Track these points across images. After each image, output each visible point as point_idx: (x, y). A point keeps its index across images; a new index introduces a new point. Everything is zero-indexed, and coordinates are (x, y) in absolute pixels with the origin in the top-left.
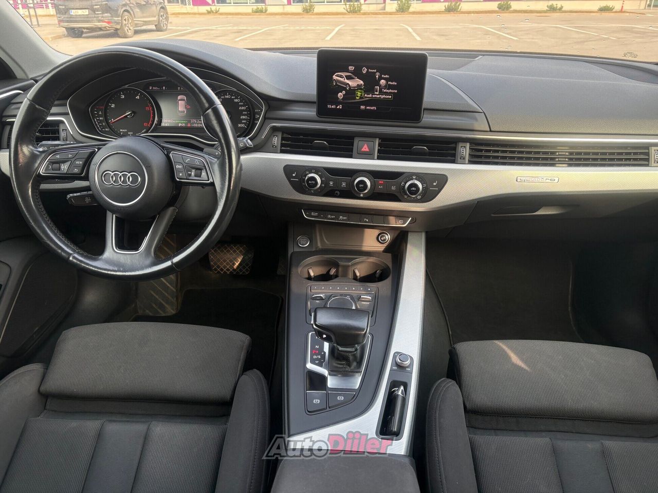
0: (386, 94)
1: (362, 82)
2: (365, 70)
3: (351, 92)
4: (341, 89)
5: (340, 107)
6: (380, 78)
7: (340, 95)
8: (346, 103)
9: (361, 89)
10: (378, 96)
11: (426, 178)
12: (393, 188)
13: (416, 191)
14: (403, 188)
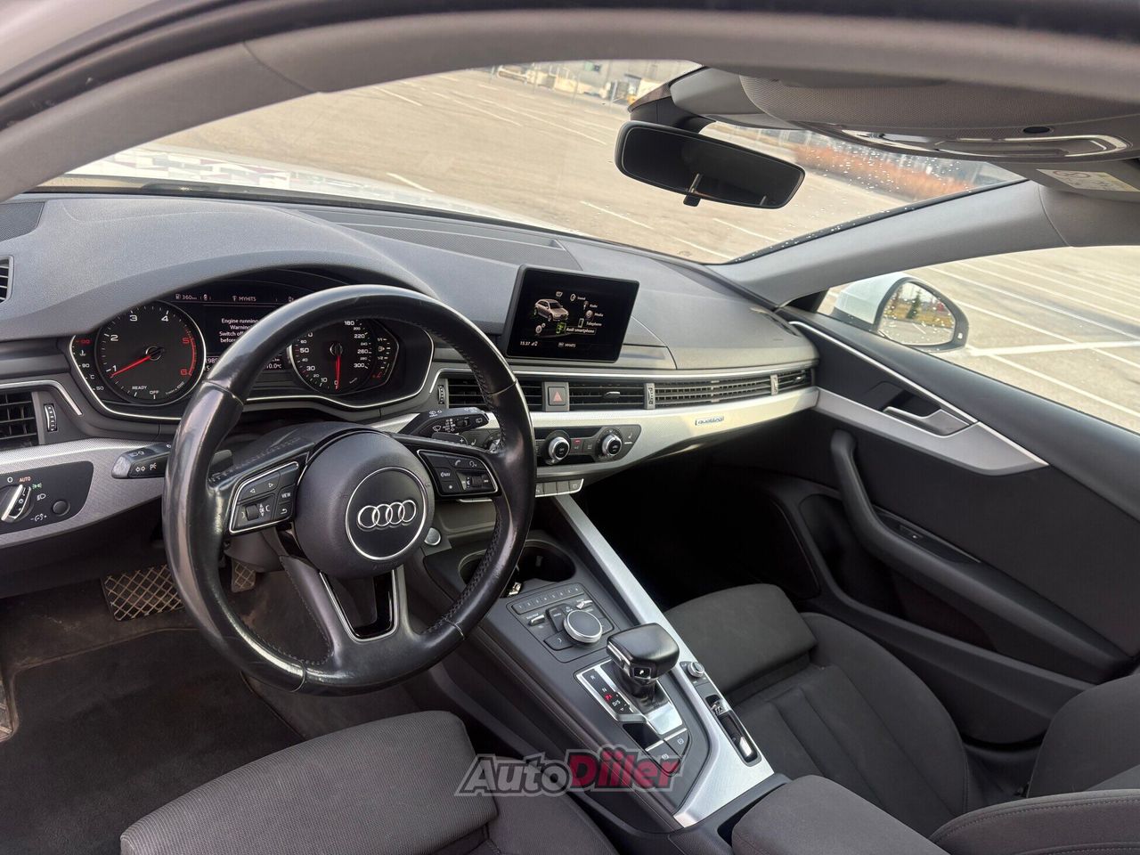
0: (590, 328)
1: (567, 313)
2: (573, 297)
3: (552, 324)
4: (540, 320)
5: (535, 344)
6: (588, 308)
7: (539, 328)
8: (544, 339)
9: (564, 321)
10: (581, 331)
11: (622, 431)
12: (590, 447)
13: (618, 449)
14: (599, 446)
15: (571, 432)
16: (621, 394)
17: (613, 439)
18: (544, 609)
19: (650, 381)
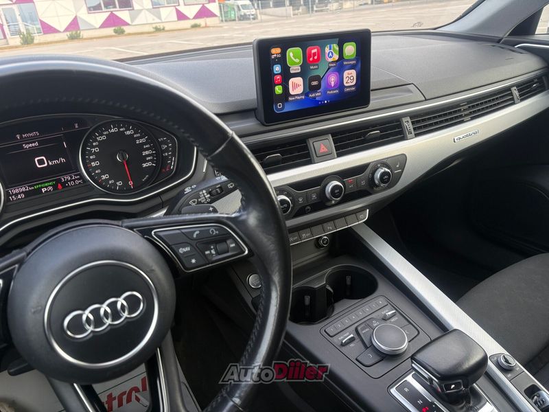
11: (388, 162)
12: (363, 183)
13: (389, 179)
14: (371, 180)
15: (342, 175)
16: (381, 132)
17: (382, 171)
18: (353, 328)
19: (405, 115)
